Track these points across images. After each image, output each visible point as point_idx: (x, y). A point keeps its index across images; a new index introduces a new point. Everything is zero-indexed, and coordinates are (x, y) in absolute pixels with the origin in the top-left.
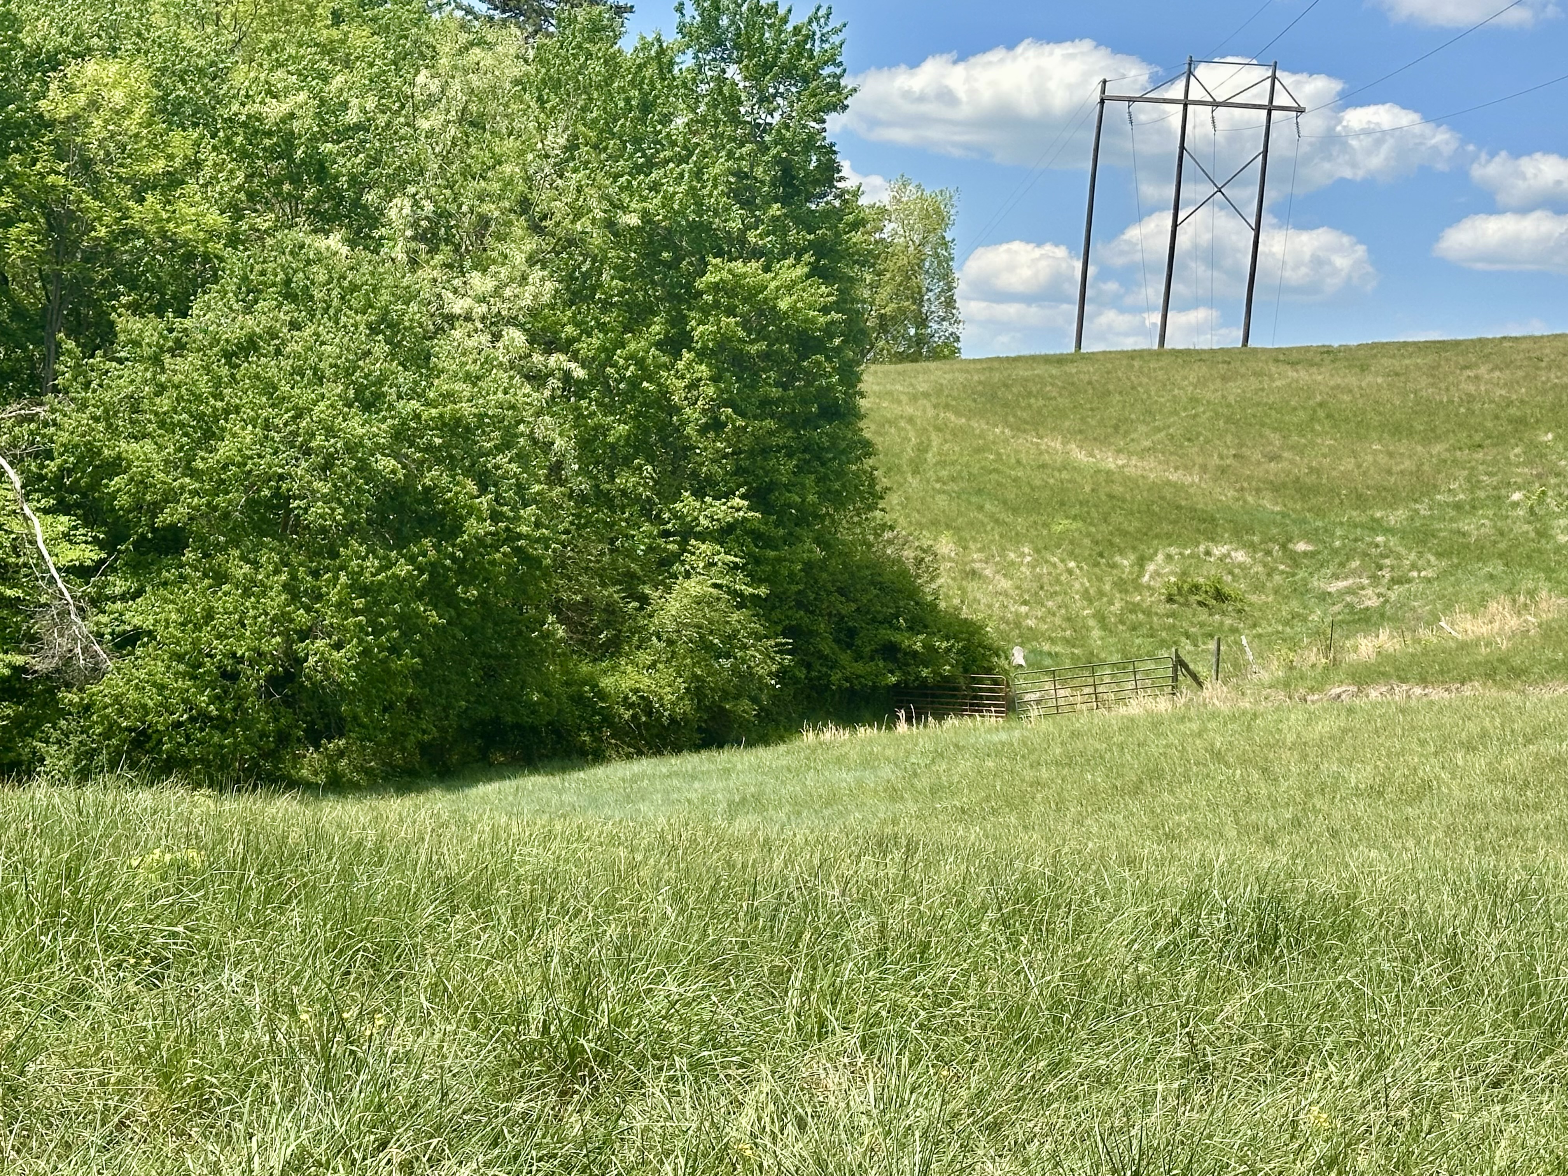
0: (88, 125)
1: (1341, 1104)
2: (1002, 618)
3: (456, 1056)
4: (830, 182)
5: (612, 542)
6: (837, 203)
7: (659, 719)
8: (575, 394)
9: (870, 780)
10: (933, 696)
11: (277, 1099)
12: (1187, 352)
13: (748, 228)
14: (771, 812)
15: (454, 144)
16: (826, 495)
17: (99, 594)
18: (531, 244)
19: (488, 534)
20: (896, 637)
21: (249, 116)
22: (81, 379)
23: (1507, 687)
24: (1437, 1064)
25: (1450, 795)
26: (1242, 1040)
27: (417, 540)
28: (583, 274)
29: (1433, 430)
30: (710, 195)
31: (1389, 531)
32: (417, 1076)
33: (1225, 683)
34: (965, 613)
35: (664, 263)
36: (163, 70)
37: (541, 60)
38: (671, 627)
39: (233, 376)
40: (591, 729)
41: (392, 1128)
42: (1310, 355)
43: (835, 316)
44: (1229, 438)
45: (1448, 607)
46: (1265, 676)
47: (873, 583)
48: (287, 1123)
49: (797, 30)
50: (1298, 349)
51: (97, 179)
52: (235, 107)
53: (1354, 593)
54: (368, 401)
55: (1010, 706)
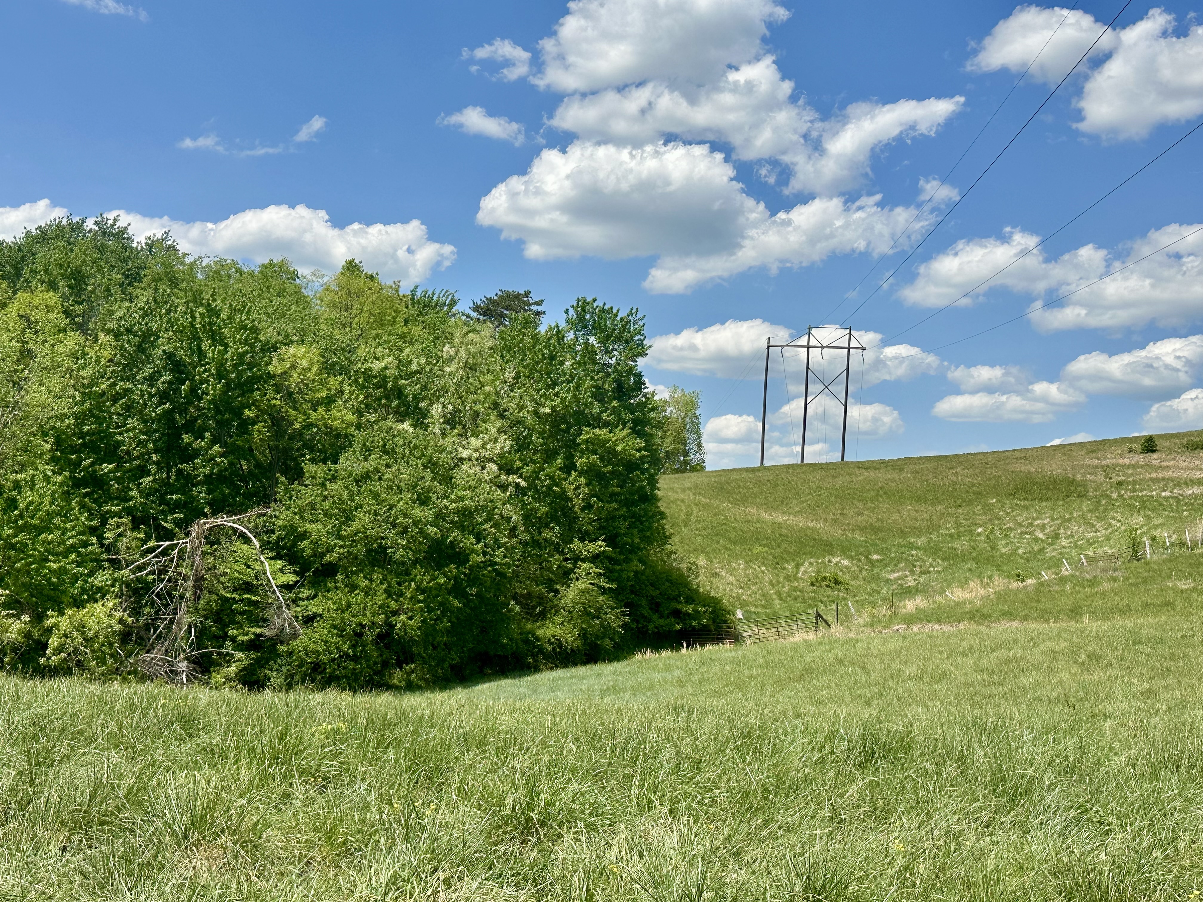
0: (291, 376)
1: (909, 839)
2: (731, 596)
3: (471, 824)
4: (640, 389)
5: (541, 564)
6: (644, 399)
7: (565, 650)
8: (522, 493)
9: (669, 676)
10: (699, 635)
11: (383, 848)
12: (815, 464)
13: (602, 412)
14: (622, 694)
15: (462, 378)
16: (644, 538)
17: (296, 597)
18: (499, 424)
19: (481, 562)
20: (679, 607)
21: (366, 369)
22: (288, 495)
23: (981, 624)
24: (957, 817)
25: (956, 679)
26: (858, 806)
27: (447, 566)
28: (524, 437)
29: (937, 499)
30: (583, 398)
31: (918, 548)
32: (451, 835)
33: (841, 625)
34: (712, 594)
35: (562, 430)
36: (326, 350)
37: (501, 338)
38: (570, 604)
39: (359, 491)
40: (533, 656)
41: (440, 861)
42: (874, 465)
43: (644, 453)
44: (837, 505)
45: (949, 585)
46: (861, 621)
47: (667, 580)
48: (388, 860)
49: (622, 320)
50: (868, 462)
51: (295, 401)
52: (359, 365)
53: (903, 579)
54: (423, 500)
55: (737, 639)
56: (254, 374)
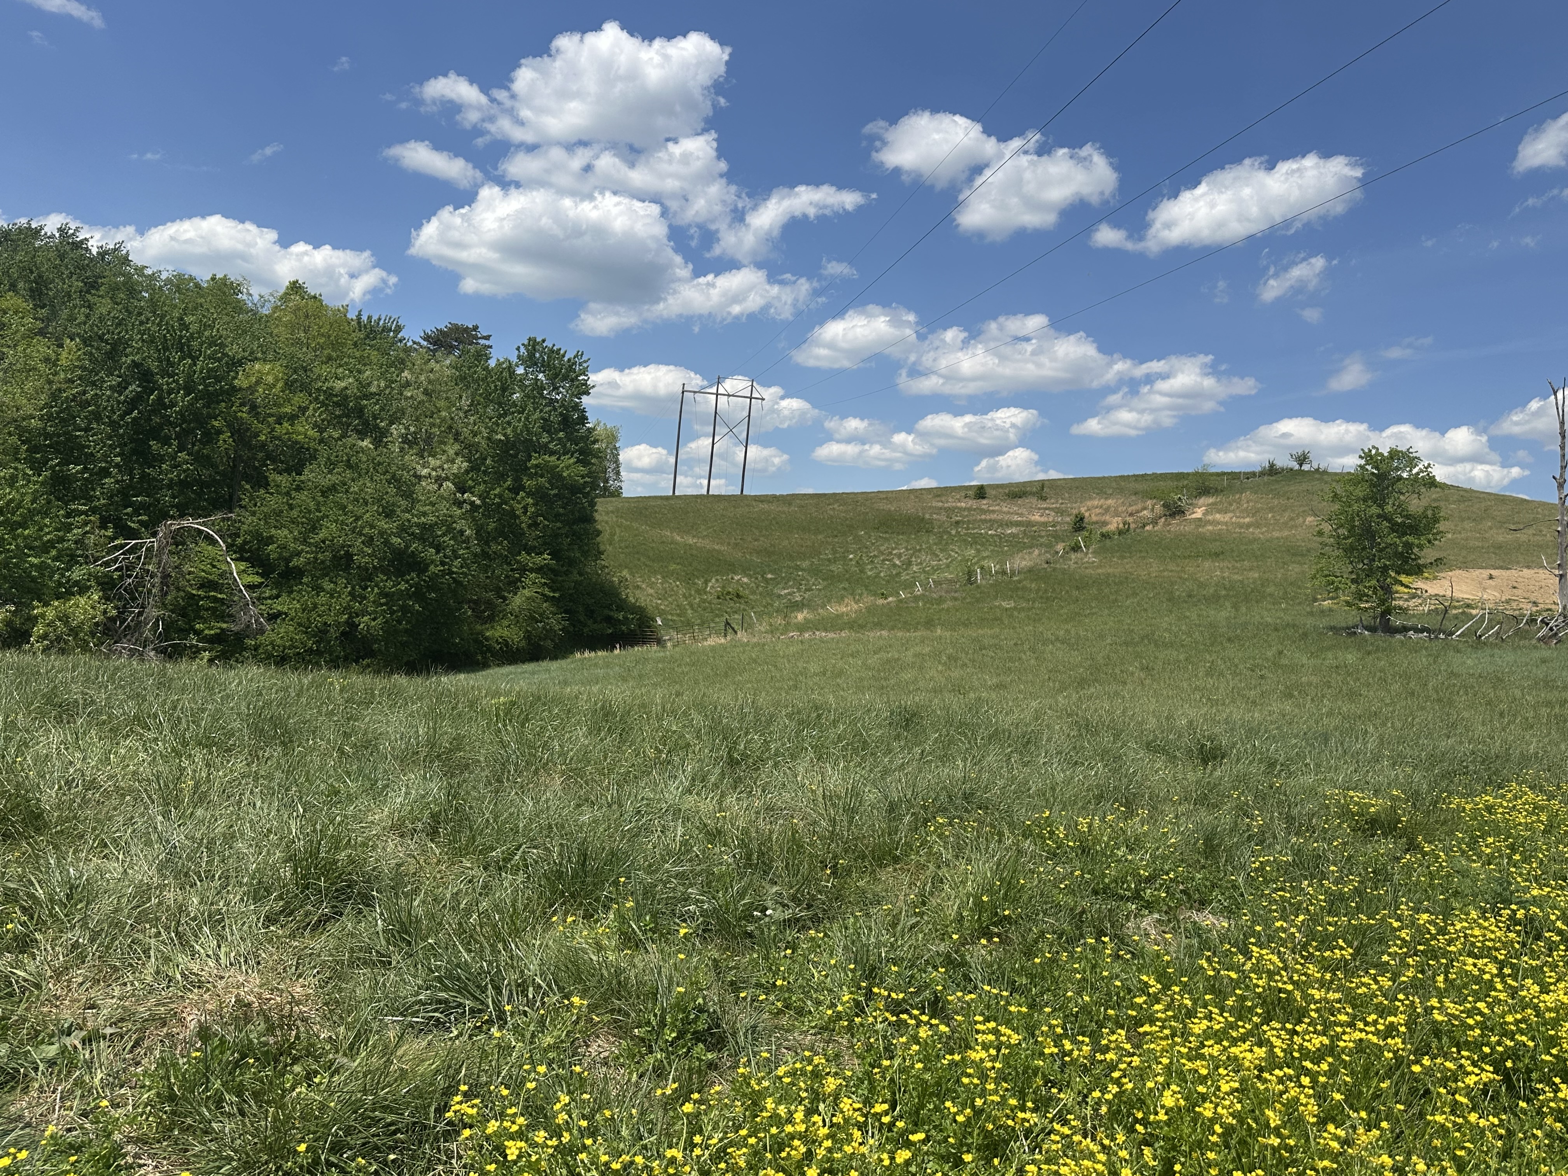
0: (256, 391)
2: (652, 605)
4: (583, 423)
6: (586, 432)
7: (512, 649)
8: (475, 510)
10: (629, 638)
12: (719, 496)
13: (549, 442)
16: (582, 553)
17: (261, 596)
18: (457, 447)
19: (440, 571)
20: (612, 614)
21: (327, 388)
22: (253, 502)
23: (859, 632)
27: (409, 573)
29: (818, 530)
30: (533, 428)
31: (802, 570)
33: (746, 631)
34: (638, 604)
35: (511, 455)
36: (287, 367)
38: (517, 610)
39: (325, 501)
40: (482, 654)
42: (767, 498)
43: (587, 479)
44: (738, 532)
45: (829, 601)
46: (762, 628)
47: (601, 591)
49: (569, 360)
50: (762, 496)
51: (260, 415)
52: (320, 384)
53: (792, 595)
54: (388, 513)
55: (659, 642)
56: (221, 387)
